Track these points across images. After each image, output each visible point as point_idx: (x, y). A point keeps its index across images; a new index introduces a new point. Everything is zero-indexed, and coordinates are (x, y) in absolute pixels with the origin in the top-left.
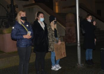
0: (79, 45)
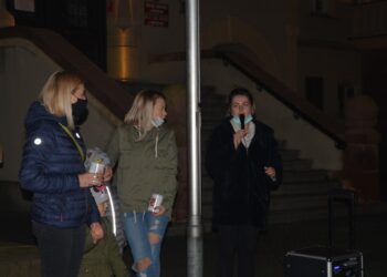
0: (195, 232)
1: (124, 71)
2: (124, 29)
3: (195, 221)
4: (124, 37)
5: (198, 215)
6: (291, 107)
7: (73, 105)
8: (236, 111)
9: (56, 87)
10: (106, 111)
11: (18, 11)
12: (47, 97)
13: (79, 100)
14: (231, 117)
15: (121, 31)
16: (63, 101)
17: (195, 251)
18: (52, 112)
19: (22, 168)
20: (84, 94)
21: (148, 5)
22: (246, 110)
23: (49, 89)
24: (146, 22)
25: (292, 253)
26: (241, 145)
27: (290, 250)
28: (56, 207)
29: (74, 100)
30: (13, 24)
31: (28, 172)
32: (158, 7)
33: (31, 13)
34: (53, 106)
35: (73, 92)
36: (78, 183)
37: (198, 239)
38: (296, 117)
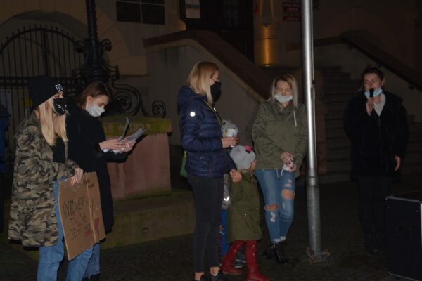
0: (313, 182)
1: (267, 59)
2: (266, 25)
3: (312, 173)
4: (266, 32)
5: (315, 168)
6: (405, 79)
7: (212, 87)
8: (367, 87)
9: (199, 74)
10: (251, 91)
11: (189, 19)
12: (193, 82)
13: (215, 82)
14: (365, 91)
15: (264, 27)
16: (204, 85)
17: (313, 196)
18: (197, 92)
19: (182, 136)
20: (218, 78)
21: (286, 5)
22: (375, 85)
23: (194, 75)
24: (285, 18)
25: (391, 197)
26: (373, 112)
27: (389, 195)
28: (205, 163)
29: (212, 83)
30: (184, 29)
31: (188, 136)
32: (294, 5)
33: (196, 19)
34: (198, 89)
35: (211, 77)
36: (222, 144)
37: (315, 187)
38: (411, 88)
